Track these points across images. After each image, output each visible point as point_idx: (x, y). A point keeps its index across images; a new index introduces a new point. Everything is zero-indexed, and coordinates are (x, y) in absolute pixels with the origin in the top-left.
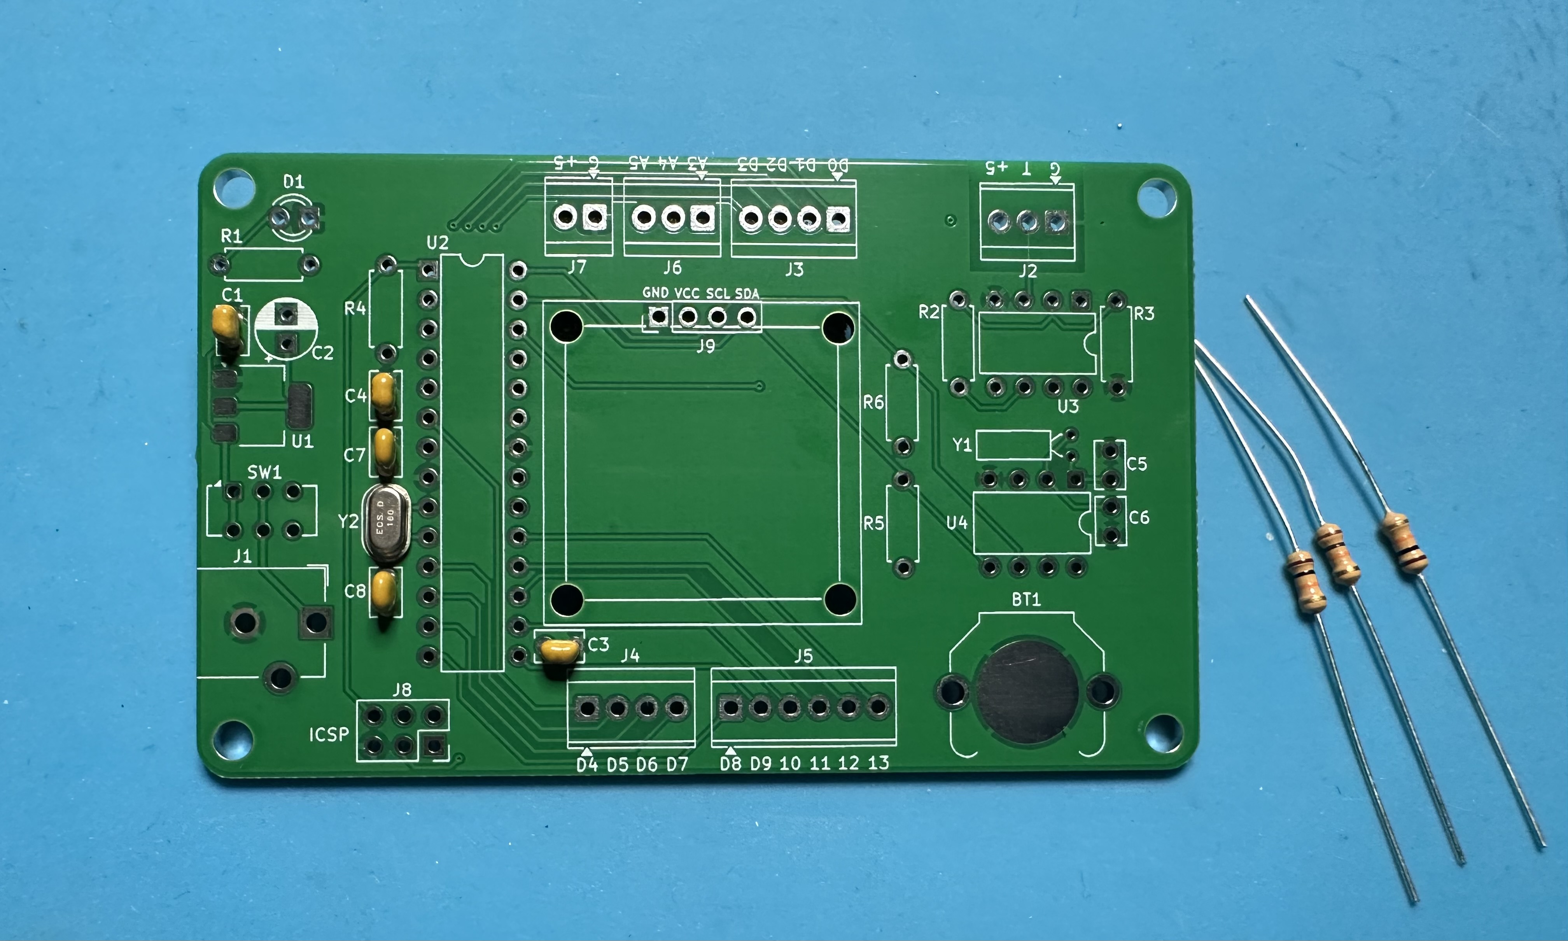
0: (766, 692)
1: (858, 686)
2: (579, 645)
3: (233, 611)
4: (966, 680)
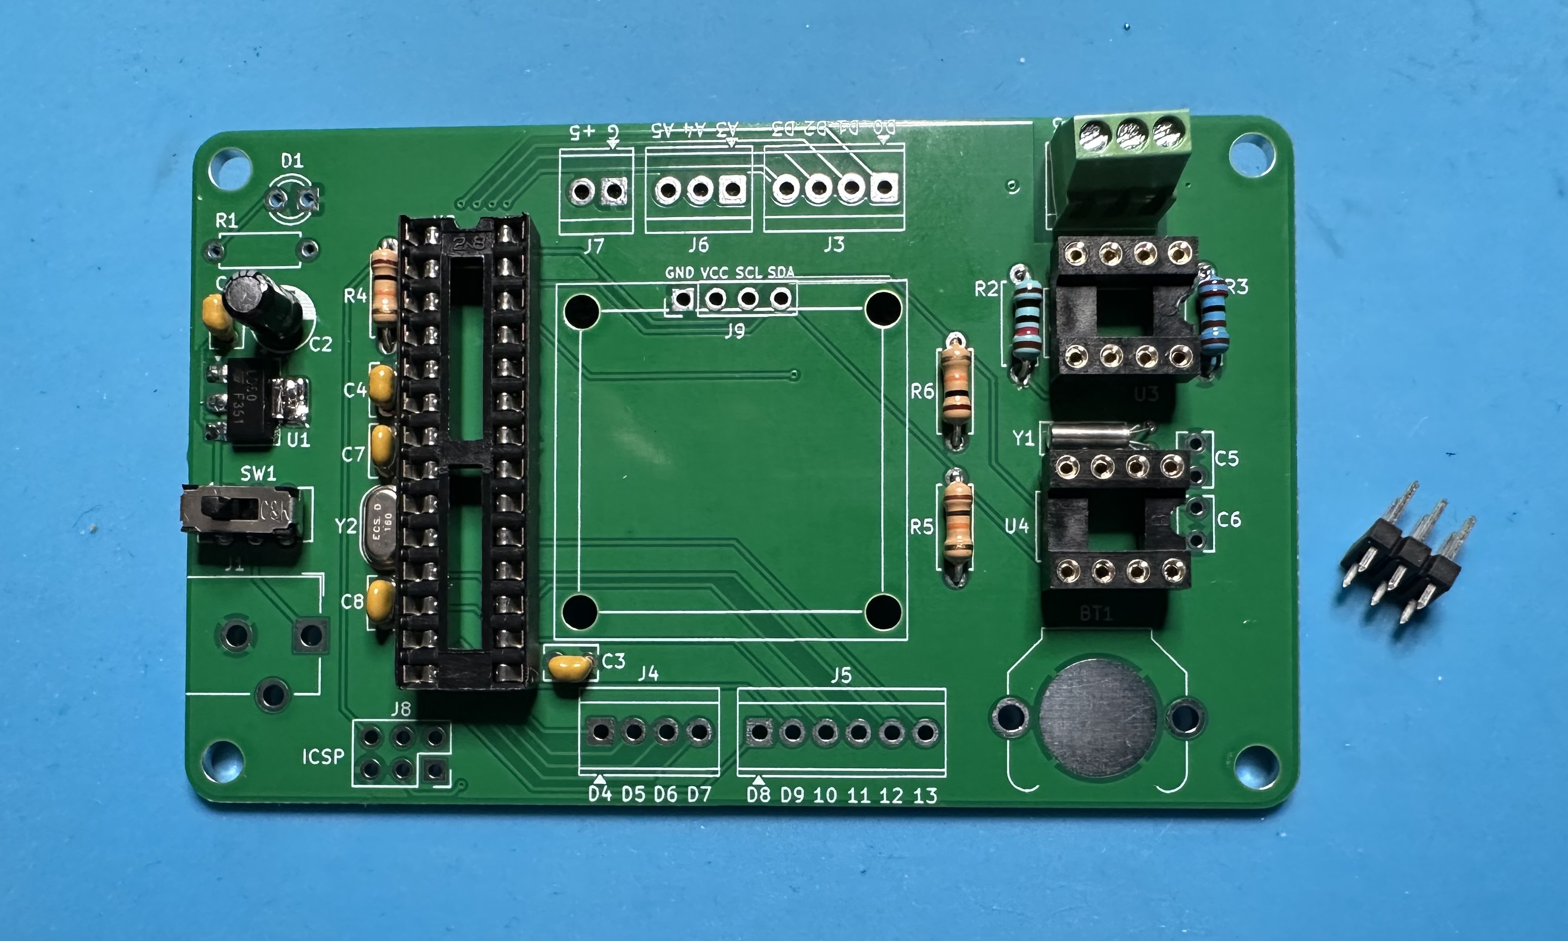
0: (799, 714)
1: (901, 709)
2: (591, 661)
3: (224, 622)
4: (1026, 704)
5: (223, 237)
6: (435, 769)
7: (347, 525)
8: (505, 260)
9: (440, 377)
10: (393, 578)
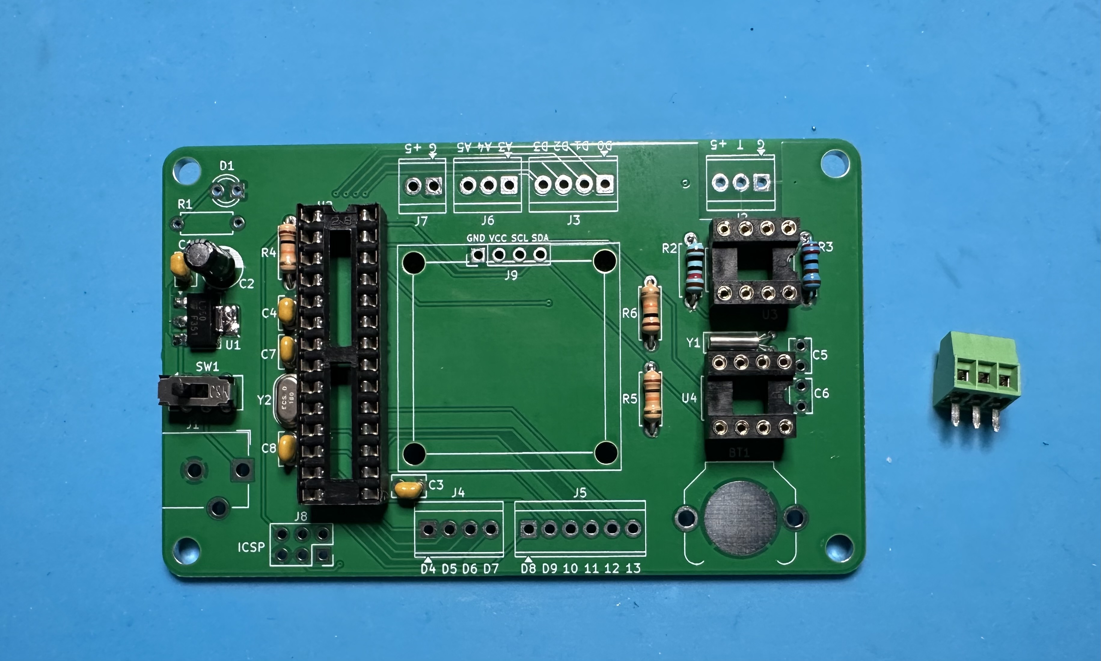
1: (619, 514)
2: (422, 485)
3: (186, 462)
4: (696, 510)
5: (183, 215)
6: (323, 554)
7: (265, 400)
8: (365, 232)
9: (324, 306)
10: (295, 433)
